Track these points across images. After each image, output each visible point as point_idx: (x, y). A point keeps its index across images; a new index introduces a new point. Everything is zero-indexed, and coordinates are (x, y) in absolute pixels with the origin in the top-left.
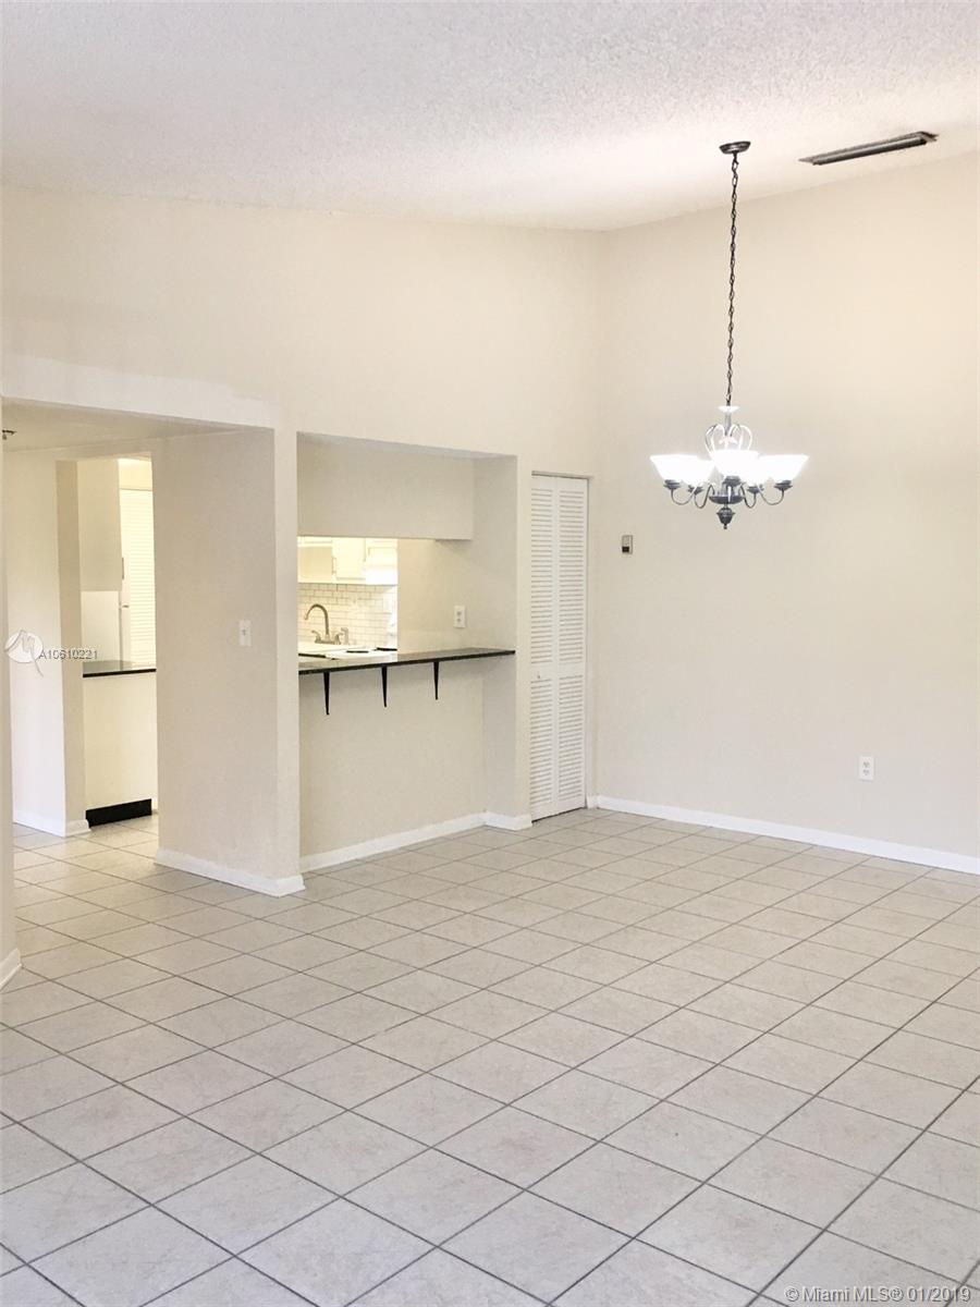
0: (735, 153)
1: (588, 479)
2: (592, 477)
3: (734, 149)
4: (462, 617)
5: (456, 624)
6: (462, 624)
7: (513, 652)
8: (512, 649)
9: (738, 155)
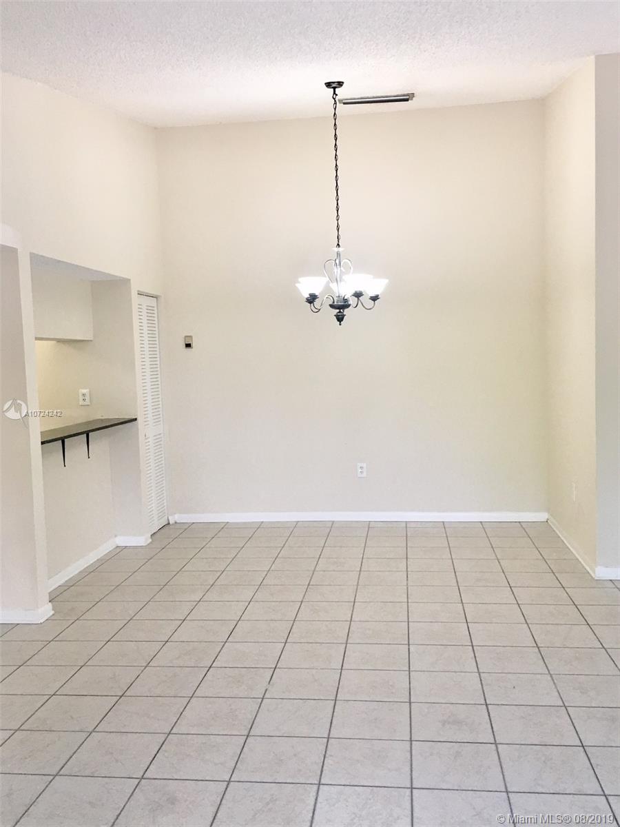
0: (334, 88)
1: (156, 297)
2: (159, 296)
3: (334, 85)
4: (87, 398)
5: (81, 402)
6: (88, 402)
7: (136, 419)
8: (134, 417)
9: (337, 90)
